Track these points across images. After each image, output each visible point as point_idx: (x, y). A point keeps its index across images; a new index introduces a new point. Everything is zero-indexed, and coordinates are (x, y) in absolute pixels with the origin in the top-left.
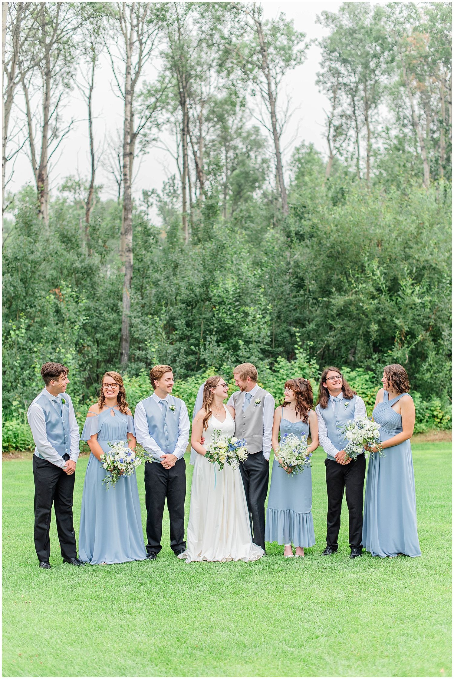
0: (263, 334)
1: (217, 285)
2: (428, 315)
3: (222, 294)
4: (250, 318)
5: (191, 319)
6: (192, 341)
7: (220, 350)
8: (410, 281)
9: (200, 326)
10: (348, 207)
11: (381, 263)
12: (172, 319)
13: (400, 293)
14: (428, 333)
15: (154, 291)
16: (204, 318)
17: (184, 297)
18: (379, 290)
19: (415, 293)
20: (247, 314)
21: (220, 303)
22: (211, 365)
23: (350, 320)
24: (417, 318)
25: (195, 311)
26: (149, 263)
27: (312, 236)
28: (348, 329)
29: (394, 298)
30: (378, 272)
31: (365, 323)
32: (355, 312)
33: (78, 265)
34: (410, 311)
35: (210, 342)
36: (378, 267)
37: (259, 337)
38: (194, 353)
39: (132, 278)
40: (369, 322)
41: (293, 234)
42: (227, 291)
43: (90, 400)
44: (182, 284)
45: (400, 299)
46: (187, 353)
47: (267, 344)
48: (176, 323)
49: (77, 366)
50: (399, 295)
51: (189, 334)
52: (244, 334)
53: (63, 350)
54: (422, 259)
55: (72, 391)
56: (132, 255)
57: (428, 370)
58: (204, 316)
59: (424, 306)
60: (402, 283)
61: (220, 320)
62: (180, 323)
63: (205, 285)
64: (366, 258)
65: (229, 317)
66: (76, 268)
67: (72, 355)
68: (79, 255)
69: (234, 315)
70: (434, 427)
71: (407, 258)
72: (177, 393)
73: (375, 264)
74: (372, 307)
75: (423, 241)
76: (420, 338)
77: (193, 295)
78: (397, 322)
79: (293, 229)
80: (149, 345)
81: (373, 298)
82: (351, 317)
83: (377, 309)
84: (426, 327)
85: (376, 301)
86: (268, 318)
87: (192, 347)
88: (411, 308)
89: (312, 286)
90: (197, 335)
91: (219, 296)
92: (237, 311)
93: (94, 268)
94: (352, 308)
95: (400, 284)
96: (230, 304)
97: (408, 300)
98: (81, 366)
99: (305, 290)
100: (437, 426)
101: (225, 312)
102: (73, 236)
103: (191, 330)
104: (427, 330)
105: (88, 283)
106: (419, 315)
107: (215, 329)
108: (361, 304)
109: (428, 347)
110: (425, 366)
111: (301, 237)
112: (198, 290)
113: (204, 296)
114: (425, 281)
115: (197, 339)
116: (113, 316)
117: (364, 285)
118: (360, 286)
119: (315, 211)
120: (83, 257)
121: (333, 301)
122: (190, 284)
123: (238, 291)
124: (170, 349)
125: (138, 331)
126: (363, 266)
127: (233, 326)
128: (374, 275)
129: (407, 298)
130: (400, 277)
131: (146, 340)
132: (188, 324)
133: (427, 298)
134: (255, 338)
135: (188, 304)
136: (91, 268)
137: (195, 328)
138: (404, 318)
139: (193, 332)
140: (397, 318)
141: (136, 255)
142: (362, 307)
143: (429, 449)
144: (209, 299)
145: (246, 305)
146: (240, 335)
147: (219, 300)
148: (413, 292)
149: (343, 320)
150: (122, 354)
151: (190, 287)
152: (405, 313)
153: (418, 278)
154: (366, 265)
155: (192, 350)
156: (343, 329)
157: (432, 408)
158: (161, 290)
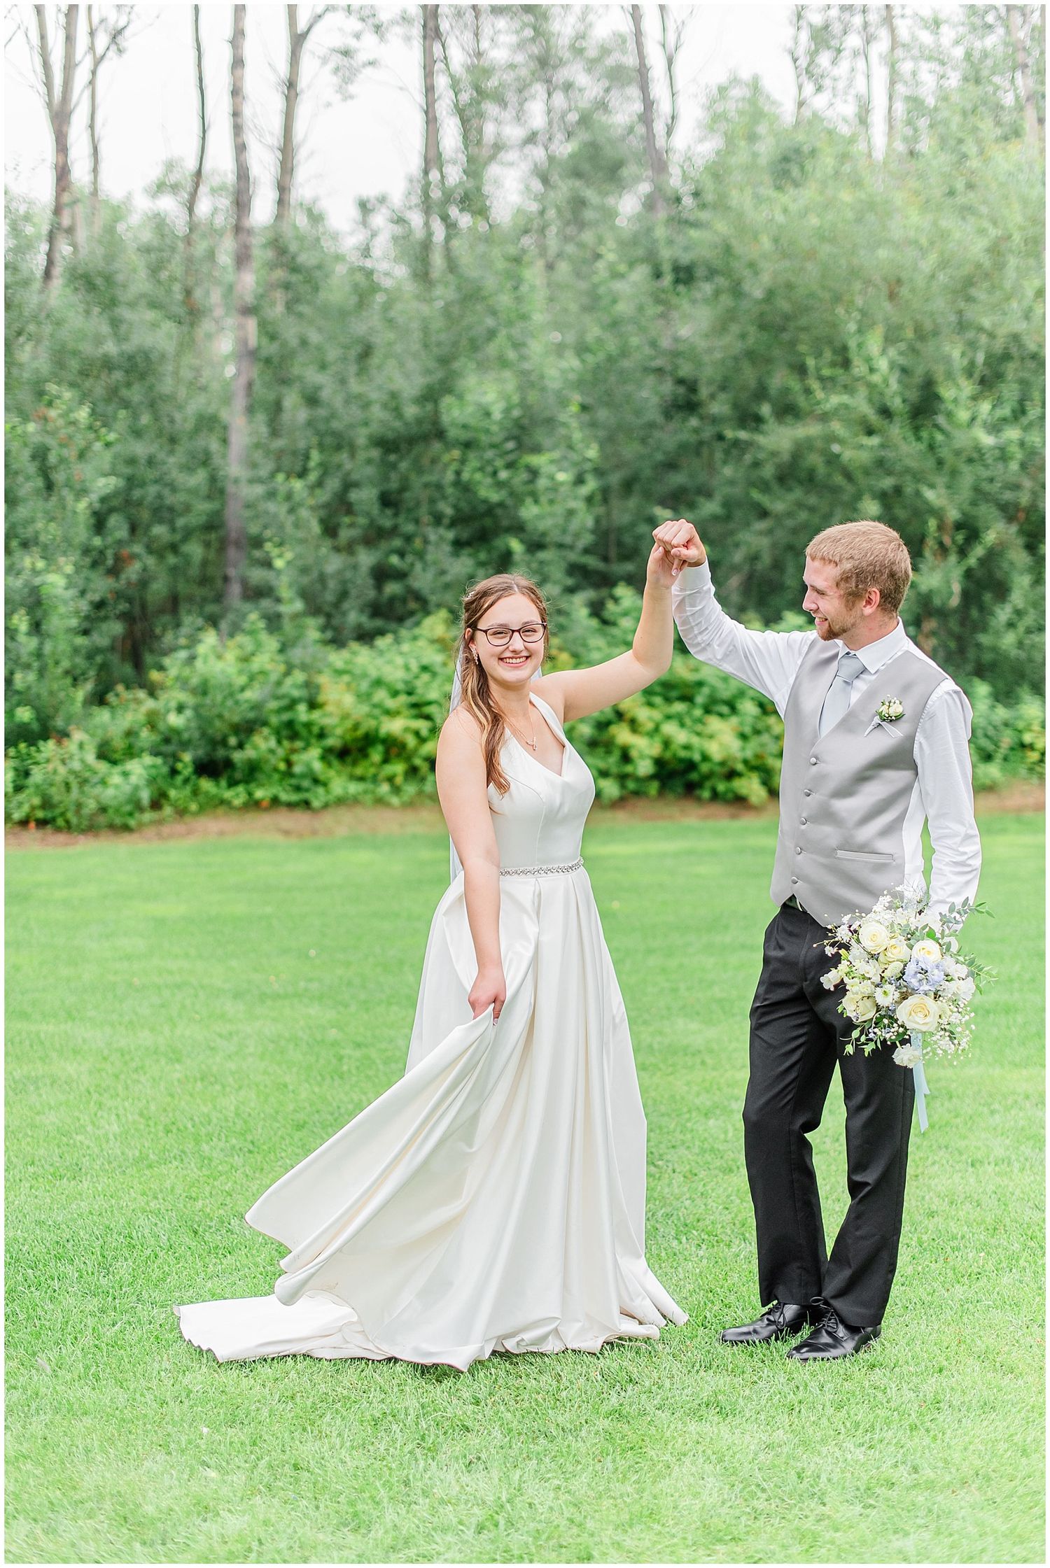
0: (575, 525)
1: (460, 397)
2: (1013, 479)
3: (472, 422)
4: (542, 483)
5: (394, 485)
6: (397, 543)
7: (462, 565)
8: (968, 388)
9: (418, 504)
10: (809, 193)
11: (890, 339)
12: (348, 485)
13: (941, 420)
14: (1014, 529)
15: (303, 415)
16: (426, 485)
17: (375, 428)
18: (886, 412)
19: (979, 421)
20: (534, 473)
21: (468, 445)
22: (439, 606)
23: (807, 492)
24: (986, 487)
25: (404, 465)
26: (294, 343)
27: (712, 273)
28: (803, 516)
29: (924, 434)
30: (883, 364)
31: (846, 497)
32: (821, 470)
33: (111, 348)
34: (965, 469)
35: (437, 545)
36: (884, 352)
37: (564, 531)
38: (401, 575)
39: (250, 385)
40: (858, 497)
41: (666, 268)
42: (488, 414)
43: (117, 695)
44: (374, 396)
45: (939, 437)
46: (381, 574)
47: (586, 551)
48: (354, 496)
49: (84, 606)
50: (937, 426)
51: (387, 523)
52: (529, 527)
53: (40, 564)
54: (1002, 332)
55: (67, 673)
56: (252, 324)
57: (1011, 625)
58: (427, 478)
59: (1003, 455)
60: (947, 392)
61: (465, 488)
62: (366, 496)
63: (431, 396)
64: (852, 327)
65: (489, 480)
66: (105, 355)
67: (68, 576)
68: (115, 323)
69: (503, 475)
70: (1023, 771)
71: (962, 325)
72: (346, 678)
73: (874, 343)
74: (864, 457)
75: (1008, 285)
76: (990, 537)
77: (397, 424)
78: (930, 495)
79: (666, 254)
80: (275, 552)
81: (870, 432)
82: (809, 481)
83: (880, 463)
84: (1009, 512)
85: (875, 441)
86: (591, 485)
87: (394, 560)
88: (970, 461)
89: (719, 407)
90: (409, 528)
91: (465, 427)
92: (510, 466)
93: (154, 356)
94: (814, 460)
95: (938, 398)
96: (493, 446)
97: (961, 439)
98: (100, 605)
99: (702, 418)
100: (1031, 770)
101: (481, 469)
102: (100, 274)
103: (396, 515)
104: (1011, 519)
105: (135, 394)
106: (991, 480)
107: (449, 511)
108: (836, 448)
109: (1012, 563)
110: (1003, 614)
111: (685, 275)
112: (411, 411)
113: (427, 427)
114: (1010, 391)
115: (408, 539)
116: (199, 478)
117: (845, 398)
118: (835, 400)
119: (721, 205)
120: (123, 328)
121: (761, 439)
122: (394, 395)
123: (516, 413)
124: (334, 564)
125: (257, 516)
126: (845, 349)
127: (501, 505)
128: (872, 370)
129: (956, 433)
130: (939, 376)
131: (270, 540)
132: (387, 501)
133: (1012, 434)
134: (555, 536)
135: (388, 445)
136: (147, 358)
137: (409, 510)
138: (949, 487)
139: (401, 520)
140: (932, 486)
141: (263, 325)
142: (838, 456)
143: (1004, 831)
144: (440, 434)
145: (537, 449)
146: (518, 528)
147: (464, 436)
148: (973, 419)
149: (790, 489)
150: (226, 579)
151: (393, 403)
152: (954, 473)
153: (988, 381)
154: (852, 344)
155: (392, 567)
156: (790, 514)
157: (1021, 725)
158: (322, 412)
